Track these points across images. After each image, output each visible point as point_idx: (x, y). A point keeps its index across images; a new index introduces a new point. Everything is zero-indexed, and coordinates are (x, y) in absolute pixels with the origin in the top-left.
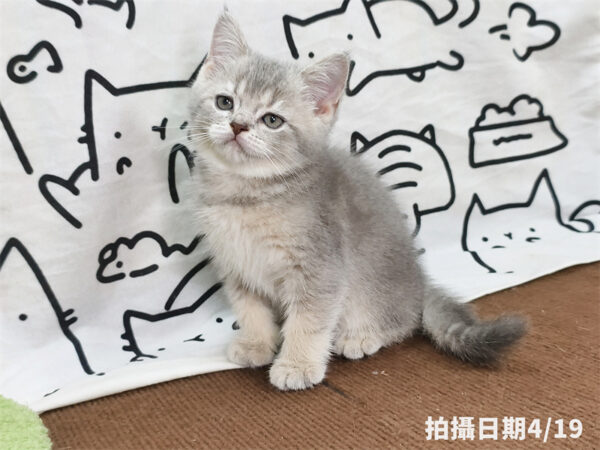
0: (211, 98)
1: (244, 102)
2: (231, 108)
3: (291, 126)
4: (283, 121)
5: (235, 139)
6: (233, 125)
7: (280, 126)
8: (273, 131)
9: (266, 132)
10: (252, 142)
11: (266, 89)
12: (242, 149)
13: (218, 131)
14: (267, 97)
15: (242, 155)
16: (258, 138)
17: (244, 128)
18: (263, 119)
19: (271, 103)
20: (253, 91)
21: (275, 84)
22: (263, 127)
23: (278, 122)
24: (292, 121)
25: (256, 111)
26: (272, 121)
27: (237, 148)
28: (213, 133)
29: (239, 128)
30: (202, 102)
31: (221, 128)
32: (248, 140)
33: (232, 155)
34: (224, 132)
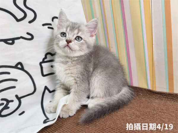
0: (59, 34)
1: (69, 34)
2: (66, 36)
3: (84, 40)
4: (82, 39)
5: (68, 46)
6: (67, 41)
7: (81, 40)
8: (79, 42)
9: (77, 43)
10: (73, 46)
11: (75, 29)
12: (70, 48)
13: (62, 43)
14: (76, 31)
15: (70, 50)
16: (74, 45)
17: (70, 42)
18: (76, 39)
19: (78, 33)
20: (72, 30)
21: (78, 28)
22: (76, 41)
23: (80, 39)
24: (84, 39)
25: (73, 36)
26: (79, 39)
27: (68, 48)
28: (61, 44)
29: (69, 42)
30: (57, 36)
31: (63, 42)
32: (72, 45)
33: (67, 50)
34: (64, 43)
